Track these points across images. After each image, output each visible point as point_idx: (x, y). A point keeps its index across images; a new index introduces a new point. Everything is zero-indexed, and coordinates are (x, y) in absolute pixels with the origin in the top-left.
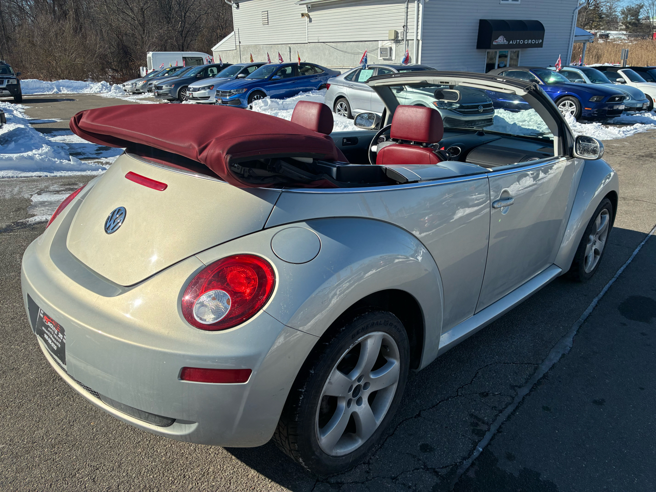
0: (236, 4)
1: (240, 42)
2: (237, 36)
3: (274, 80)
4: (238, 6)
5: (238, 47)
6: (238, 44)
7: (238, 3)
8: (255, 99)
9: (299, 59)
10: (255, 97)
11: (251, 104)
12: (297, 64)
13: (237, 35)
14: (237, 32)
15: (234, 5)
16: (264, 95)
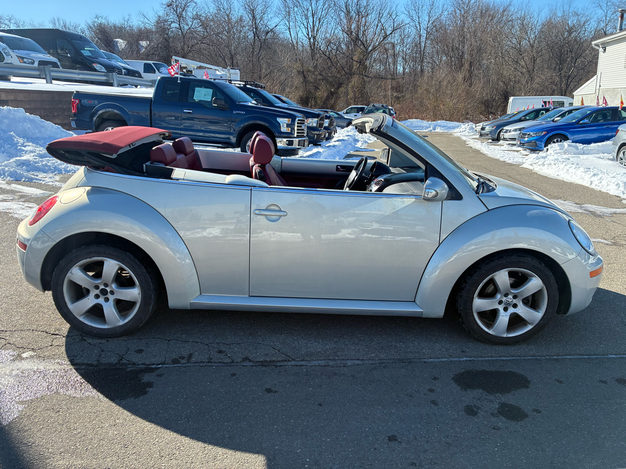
0: (603, 48)
1: (600, 86)
2: (599, 80)
3: (581, 124)
4: (605, 50)
5: (597, 91)
6: (598, 88)
7: (605, 48)
8: (554, 142)
9: (622, 103)
10: (555, 140)
11: (547, 148)
12: (618, 108)
13: (599, 78)
14: (599, 76)
15: (601, 50)
16: (566, 139)
